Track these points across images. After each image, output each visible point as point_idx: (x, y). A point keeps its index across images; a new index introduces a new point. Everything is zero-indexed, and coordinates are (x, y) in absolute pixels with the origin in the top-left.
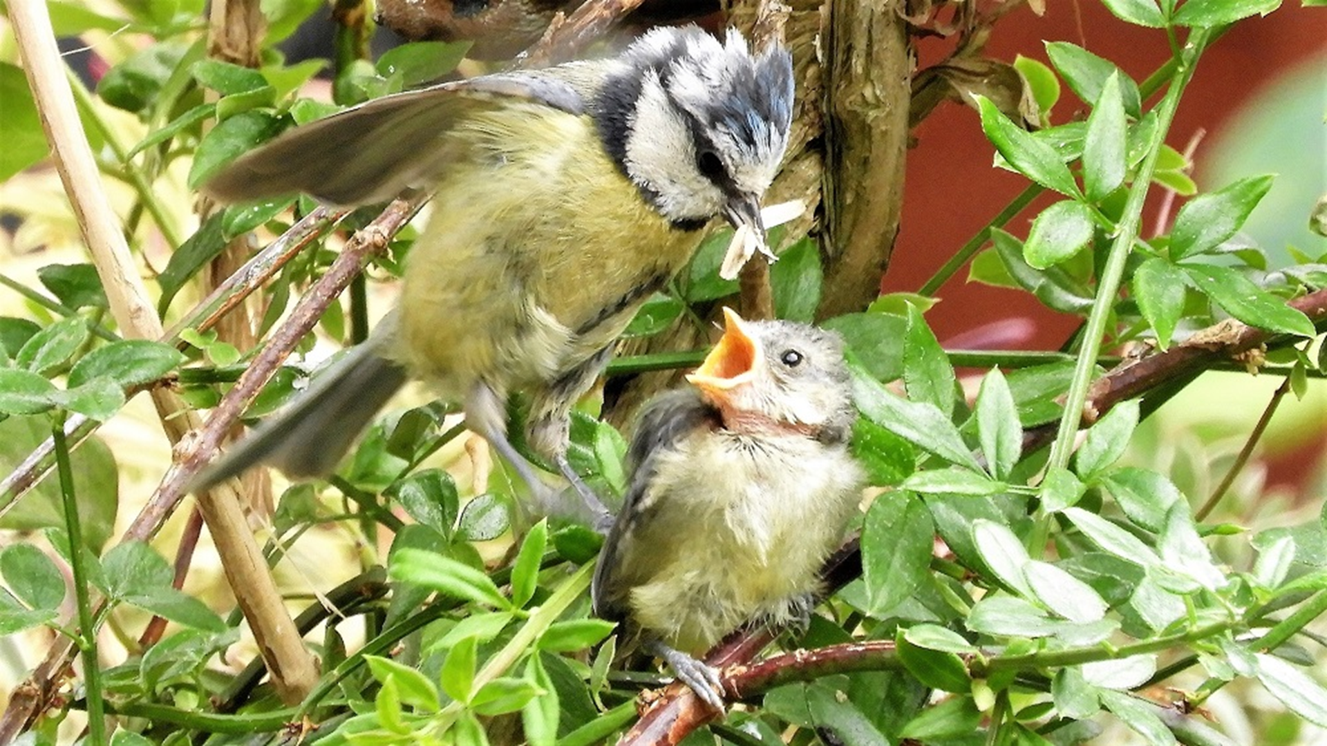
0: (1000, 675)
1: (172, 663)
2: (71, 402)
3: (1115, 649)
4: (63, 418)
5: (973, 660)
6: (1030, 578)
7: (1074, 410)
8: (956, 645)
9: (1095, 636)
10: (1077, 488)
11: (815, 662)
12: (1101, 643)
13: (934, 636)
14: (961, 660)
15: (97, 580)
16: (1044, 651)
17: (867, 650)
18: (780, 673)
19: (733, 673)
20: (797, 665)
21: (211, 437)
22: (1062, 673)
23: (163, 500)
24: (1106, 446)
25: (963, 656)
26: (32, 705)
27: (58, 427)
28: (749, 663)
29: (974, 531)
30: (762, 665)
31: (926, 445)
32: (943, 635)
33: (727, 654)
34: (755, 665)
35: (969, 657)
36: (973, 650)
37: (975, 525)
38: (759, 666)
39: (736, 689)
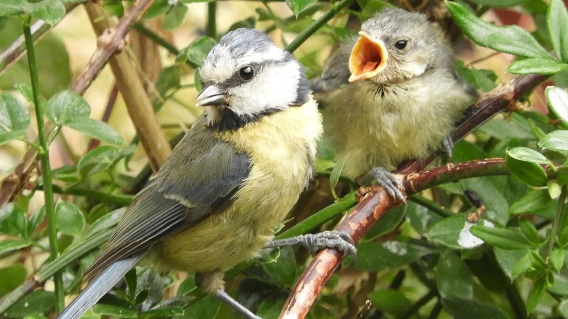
0: (563, 177)
1: (96, 164)
2: (34, 12)
4: (29, 20)
5: (549, 169)
8: (538, 159)
11: (458, 170)
13: (526, 154)
14: (542, 168)
15: (48, 114)
17: (488, 163)
19: (411, 177)
20: (448, 172)
21: (120, 32)
23: (91, 71)
25: (543, 165)
26: (14, 188)
27: (26, 24)
28: (421, 172)
29: (547, 93)
30: (429, 172)
31: (518, 53)
32: (531, 153)
33: (408, 167)
34: (424, 173)
35: (546, 166)
36: (549, 163)
37: (548, 90)
38: (427, 173)
39: (413, 187)
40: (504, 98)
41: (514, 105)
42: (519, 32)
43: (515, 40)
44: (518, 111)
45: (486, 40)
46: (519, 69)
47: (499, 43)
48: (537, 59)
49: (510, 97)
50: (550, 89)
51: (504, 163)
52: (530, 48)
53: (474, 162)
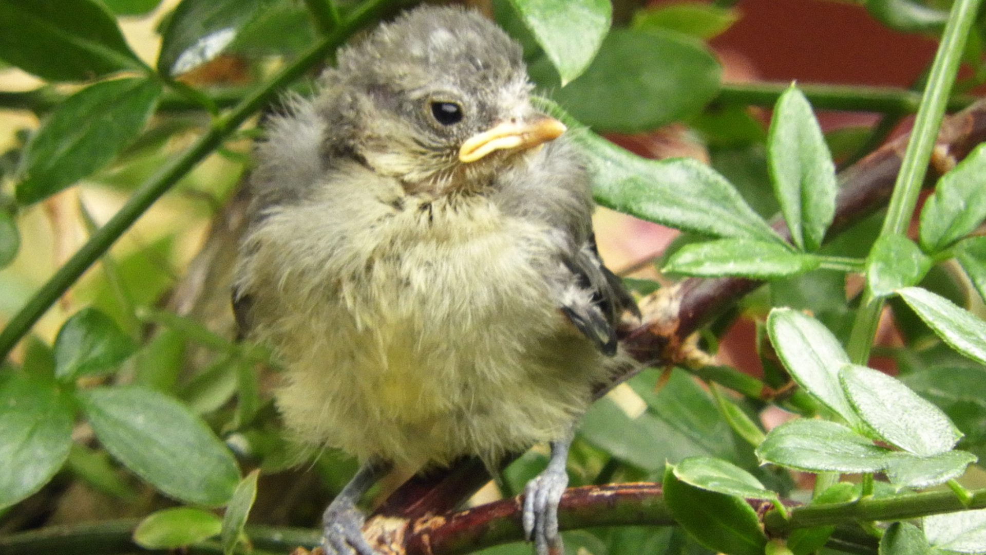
0: (807, 533)
3: (969, 494)
5: (769, 512)
6: (851, 389)
7: (919, 152)
8: (747, 488)
9: (941, 474)
10: (919, 262)
12: (947, 484)
13: (715, 474)
14: (753, 510)
16: (870, 498)
17: (617, 495)
18: (493, 526)
19: (425, 527)
22: (894, 530)
24: (962, 204)
25: (755, 503)
28: (449, 512)
29: (772, 324)
30: (469, 514)
31: (696, 226)
32: (726, 472)
33: (417, 500)
34: (457, 515)
35: (763, 505)
36: (772, 497)
37: (774, 316)
38: (465, 516)
39: (429, 549)
40: (656, 331)
41: (677, 351)
42: (698, 174)
43: (689, 194)
44: (687, 365)
45: (616, 191)
46: (698, 263)
47: (649, 199)
48: (742, 242)
49: (669, 330)
50: (780, 314)
51: (658, 494)
52: (727, 214)
53: (583, 491)
